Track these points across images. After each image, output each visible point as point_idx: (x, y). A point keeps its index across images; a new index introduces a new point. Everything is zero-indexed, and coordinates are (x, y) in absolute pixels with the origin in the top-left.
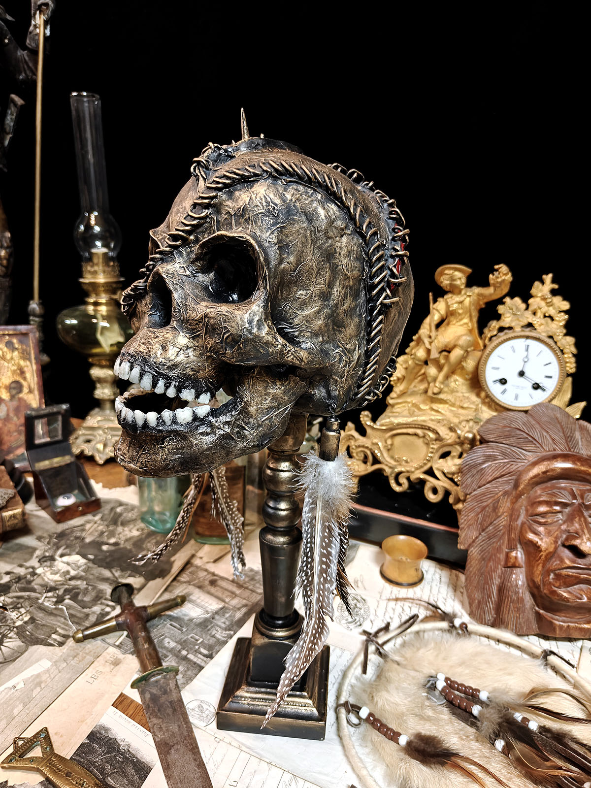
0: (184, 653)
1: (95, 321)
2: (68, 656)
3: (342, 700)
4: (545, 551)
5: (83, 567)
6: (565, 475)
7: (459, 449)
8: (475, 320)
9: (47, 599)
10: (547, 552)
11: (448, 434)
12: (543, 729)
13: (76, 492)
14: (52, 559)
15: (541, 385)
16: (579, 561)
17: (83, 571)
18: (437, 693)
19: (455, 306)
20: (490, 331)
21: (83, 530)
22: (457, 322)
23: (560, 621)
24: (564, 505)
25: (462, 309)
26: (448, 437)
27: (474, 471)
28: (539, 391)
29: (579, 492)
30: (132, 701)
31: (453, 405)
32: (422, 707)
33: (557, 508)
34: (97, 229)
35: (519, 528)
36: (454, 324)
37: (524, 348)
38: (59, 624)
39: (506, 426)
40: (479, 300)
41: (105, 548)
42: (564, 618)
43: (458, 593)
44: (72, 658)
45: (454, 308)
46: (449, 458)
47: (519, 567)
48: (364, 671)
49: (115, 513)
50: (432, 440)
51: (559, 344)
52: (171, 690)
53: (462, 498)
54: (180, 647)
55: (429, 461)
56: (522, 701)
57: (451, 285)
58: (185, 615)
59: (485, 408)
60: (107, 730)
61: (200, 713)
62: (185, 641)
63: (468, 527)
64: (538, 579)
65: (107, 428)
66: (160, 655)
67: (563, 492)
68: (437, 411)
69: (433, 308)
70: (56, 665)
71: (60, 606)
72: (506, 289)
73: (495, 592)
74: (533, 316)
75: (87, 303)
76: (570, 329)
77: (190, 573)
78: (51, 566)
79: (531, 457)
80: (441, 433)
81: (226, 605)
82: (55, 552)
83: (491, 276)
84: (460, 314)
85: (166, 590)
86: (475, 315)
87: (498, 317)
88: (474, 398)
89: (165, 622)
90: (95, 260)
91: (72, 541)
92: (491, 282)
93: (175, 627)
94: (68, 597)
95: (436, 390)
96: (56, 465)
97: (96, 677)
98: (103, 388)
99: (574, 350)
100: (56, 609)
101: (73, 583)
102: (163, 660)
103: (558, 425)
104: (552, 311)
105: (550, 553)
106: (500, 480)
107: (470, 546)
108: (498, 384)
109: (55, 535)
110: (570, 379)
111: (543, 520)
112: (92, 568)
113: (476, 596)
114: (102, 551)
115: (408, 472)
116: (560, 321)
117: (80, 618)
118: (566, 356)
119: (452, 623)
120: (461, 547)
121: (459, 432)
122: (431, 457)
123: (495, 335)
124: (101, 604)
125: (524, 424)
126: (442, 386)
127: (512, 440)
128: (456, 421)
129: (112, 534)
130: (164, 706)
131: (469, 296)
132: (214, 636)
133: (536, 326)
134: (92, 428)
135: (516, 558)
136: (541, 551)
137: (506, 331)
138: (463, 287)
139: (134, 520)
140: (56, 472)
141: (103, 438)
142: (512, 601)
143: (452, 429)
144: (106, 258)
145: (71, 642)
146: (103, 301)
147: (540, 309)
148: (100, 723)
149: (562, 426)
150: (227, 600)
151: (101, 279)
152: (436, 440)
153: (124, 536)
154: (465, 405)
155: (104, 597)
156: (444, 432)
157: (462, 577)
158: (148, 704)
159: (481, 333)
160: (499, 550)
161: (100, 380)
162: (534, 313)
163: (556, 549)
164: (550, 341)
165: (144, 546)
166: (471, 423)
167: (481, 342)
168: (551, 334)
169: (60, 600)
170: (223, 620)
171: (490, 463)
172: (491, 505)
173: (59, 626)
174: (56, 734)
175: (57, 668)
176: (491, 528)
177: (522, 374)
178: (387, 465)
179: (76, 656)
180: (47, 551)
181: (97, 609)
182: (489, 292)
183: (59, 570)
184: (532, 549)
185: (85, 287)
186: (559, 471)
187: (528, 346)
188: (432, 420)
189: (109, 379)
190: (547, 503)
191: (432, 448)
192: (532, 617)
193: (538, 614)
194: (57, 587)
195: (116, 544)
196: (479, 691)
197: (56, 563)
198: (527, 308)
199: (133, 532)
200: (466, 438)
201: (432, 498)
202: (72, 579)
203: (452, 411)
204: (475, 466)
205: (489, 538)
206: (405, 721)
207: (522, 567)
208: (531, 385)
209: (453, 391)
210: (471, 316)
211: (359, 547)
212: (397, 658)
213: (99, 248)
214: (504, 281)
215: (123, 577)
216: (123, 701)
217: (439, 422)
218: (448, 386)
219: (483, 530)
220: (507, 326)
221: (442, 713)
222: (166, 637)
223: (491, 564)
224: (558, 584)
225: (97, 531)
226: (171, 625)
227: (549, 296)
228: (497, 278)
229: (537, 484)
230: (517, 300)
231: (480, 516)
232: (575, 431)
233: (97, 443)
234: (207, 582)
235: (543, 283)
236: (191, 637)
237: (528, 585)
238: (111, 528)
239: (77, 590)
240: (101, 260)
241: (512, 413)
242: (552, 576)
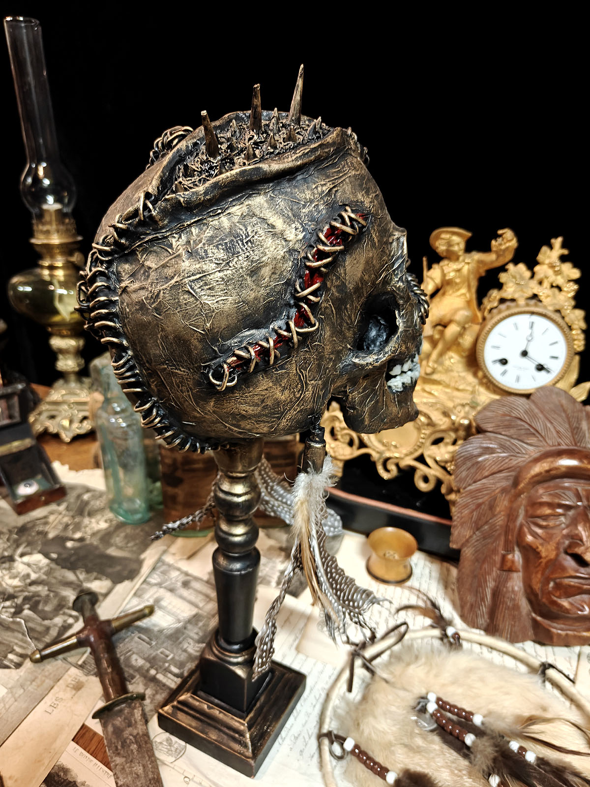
0: (153, 672)
1: (52, 288)
2: (26, 680)
3: (325, 730)
4: (545, 558)
5: (45, 569)
6: (571, 474)
7: (453, 435)
8: (474, 290)
9: (4, 610)
10: (547, 559)
11: (441, 420)
12: (542, 761)
13: (39, 477)
14: (11, 559)
15: (545, 367)
16: (582, 570)
17: (44, 574)
18: (427, 716)
19: (452, 274)
20: (490, 301)
21: (46, 523)
22: (454, 292)
23: (557, 629)
24: (568, 508)
25: (459, 277)
26: (441, 423)
27: (469, 464)
28: (543, 373)
29: (584, 493)
30: (95, 734)
31: (448, 386)
32: (412, 735)
33: (560, 511)
34: (47, 182)
35: (516, 530)
36: (450, 295)
37: (528, 325)
38: (16, 641)
39: (505, 415)
40: (478, 267)
41: (69, 544)
42: (563, 626)
43: (449, 590)
44: (29, 683)
45: (451, 277)
46: (441, 444)
47: (517, 571)
48: (350, 689)
49: (82, 501)
50: (423, 424)
51: (567, 319)
52: (136, 722)
53: (455, 489)
54: (148, 665)
55: (420, 447)
56: (519, 728)
57: (448, 251)
58: (154, 625)
59: (482, 390)
60: (66, 771)
61: (169, 747)
62: (154, 658)
63: (462, 524)
64: (537, 587)
65: (73, 403)
66: (126, 675)
67: (567, 492)
68: (430, 393)
69: (427, 276)
70: (12, 692)
71: (18, 620)
72: (509, 256)
73: (489, 596)
74: (539, 286)
75: (42, 267)
76: (580, 301)
77: (162, 572)
78: (10, 569)
79: (533, 452)
80: (433, 418)
81: (200, 612)
82: (15, 550)
83: (493, 242)
84: (457, 284)
85: (135, 594)
86: (474, 284)
87: (500, 286)
88: (470, 378)
89: (133, 635)
90: (47, 218)
91: (34, 536)
92: (494, 249)
93: (143, 640)
94: (27, 606)
95: (429, 370)
96: (14, 450)
97: (55, 706)
98: (66, 359)
99: (583, 325)
100: (14, 622)
101: (33, 589)
102: (130, 682)
103: (564, 415)
104: (560, 281)
105: (551, 560)
106: (498, 475)
107: (463, 545)
108: (498, 365)
109: (16, 530)
110: (577, 358)
111: (544, 523)
112: (55, 569)
113: (468, 598)
114: (65, 548)
115: (397, 458)
116: (568, 292)
117: (40, 633)
118: (574, 332)
119: (445, 630)
120: (454, 546)
121: (453, 417)
122: (422, 443)
123: (496, 307)
124: (64, 614)
125: (526, 412)
126: (436, 366)
127: (512, 431)
128: (450, 405)
129: (77, 527)
130: (128, 741)
131: (468, 263)
132: (185, 651)
133: (542, 298)
134: (56, 403)
135: (513, 562)
136: (541, 557)
137: (508, 303)
138: (461, 253)
139: (101, 510)
140: (16, 457)
141: (69, 413)
142: (508, 608)
143: (446, 414)
144: (60, 215)
145: (28, 664)
146: (59, 264)
147: (547, 277)
148: (58, 763)
149: (568, 417)
150: (201, 605)
151: (55, 240)
152: (428, 425)
153: (91, 529)
154: (461, 387)
155: (67, 606)
156: (436, 417)
157: (454, 571)
158: (111, 739)
159: (480, 303)
160: (494, 551)
161: (62, 351)
162: (541, 283)
163: (557, 555)
164: (557, 316)
165: (112, 541)
166: (467, 408)
167: (479, 315)
168: (558, 307)
169: (18, 611)
170: (195, 631)
171: (487, 456)
172: (487, 503)
173: (16, 644)
174: (10, 778)
175: (13, 696)
176: (486, 527)
177: (525, 354)
178: (374, 450)
179: (34, 681)
180: (5, 550)
181: (58, 620)
182: (490, 258)
183: (19, 573)
184: (530, 553)
185: (38, 249)
186: (563, 469)
187: (533, 323)
188: (425, 404)
189: (72, 350)
190: (550, 505)
191: (424, 434)
192: (528, 624)
193: (534, 621)
194: (16, 594)
195: (81, 540)
196: (472, 714)
197: (16, 564)
198: (532, 277)
199: (99, 524)
200: (461, 425)
201: (422, 486)
202: (33, 583)
203: (447, 393)
204: (471, 457)
205: (485, 538)
206: (393, 753)
207: (519, 571)
208: (533, 366)
209: (448, 371)
210: (469, 287)
211: (343, 538)
212: (385, 675)
213: (51, 203)
214: (507, 248)
215: (88, 580)
216: (84, 734)
217: (432, 406)
218: (442, 364)
219: (478, 529)
220: (510, 297)
221: (432, 742)
222: (134, 653)
223: (486, 566)
224: (558, 594)
225: (61, 524)
226: (139, 638)
227: (558, 263)
228: (500, 245)
229: (539, 482)
230: (522, 267)
231: (475, 513)
232: (581, 420)
233: (63, 419)
234: (179, 584)
235: (551, 247)
236: (161, 653)
237: (525, 591)
238: (77, 520)
239: (37, 598)
240: (54, 218)
241: (512, 399)
242: (552, 584)
